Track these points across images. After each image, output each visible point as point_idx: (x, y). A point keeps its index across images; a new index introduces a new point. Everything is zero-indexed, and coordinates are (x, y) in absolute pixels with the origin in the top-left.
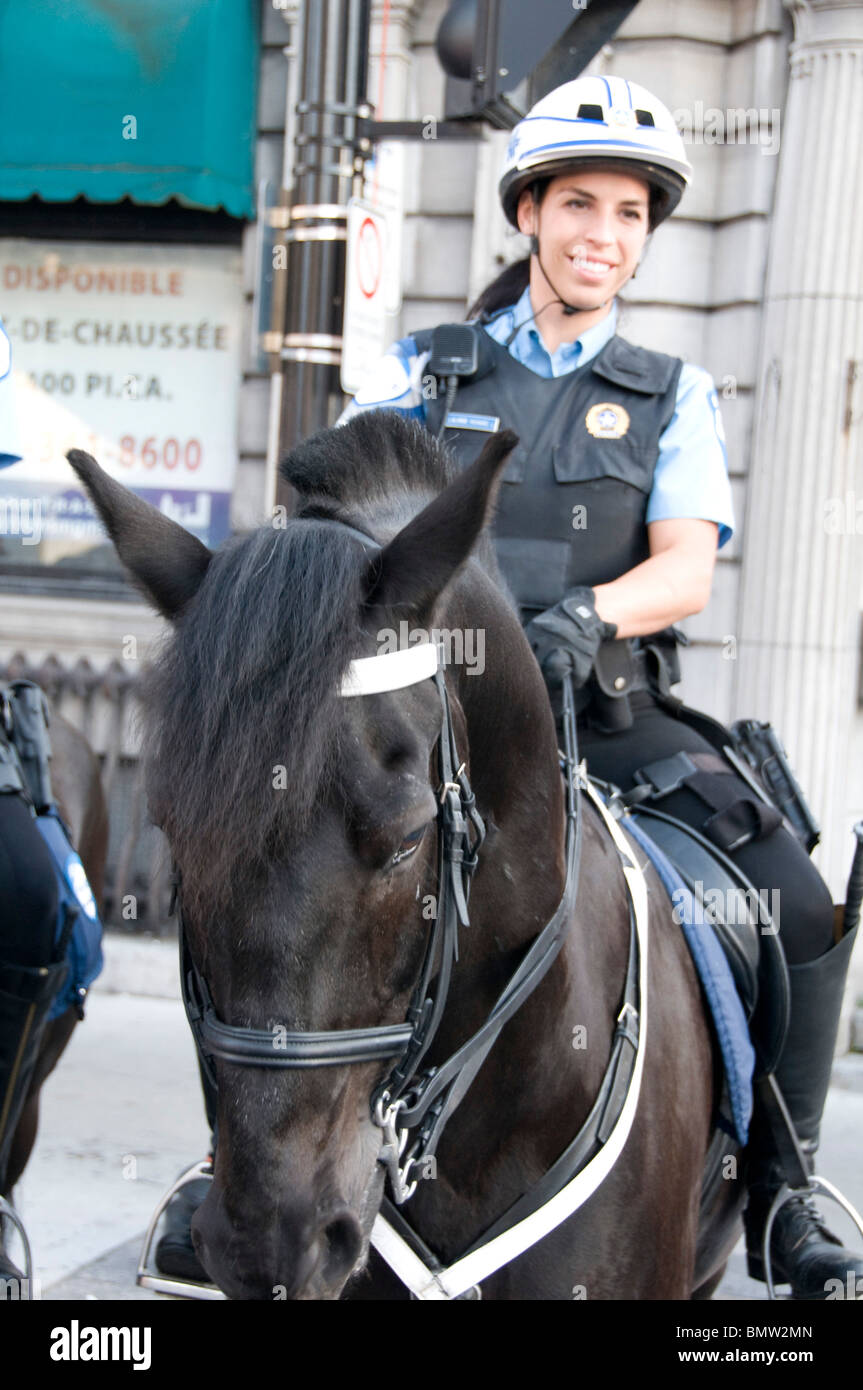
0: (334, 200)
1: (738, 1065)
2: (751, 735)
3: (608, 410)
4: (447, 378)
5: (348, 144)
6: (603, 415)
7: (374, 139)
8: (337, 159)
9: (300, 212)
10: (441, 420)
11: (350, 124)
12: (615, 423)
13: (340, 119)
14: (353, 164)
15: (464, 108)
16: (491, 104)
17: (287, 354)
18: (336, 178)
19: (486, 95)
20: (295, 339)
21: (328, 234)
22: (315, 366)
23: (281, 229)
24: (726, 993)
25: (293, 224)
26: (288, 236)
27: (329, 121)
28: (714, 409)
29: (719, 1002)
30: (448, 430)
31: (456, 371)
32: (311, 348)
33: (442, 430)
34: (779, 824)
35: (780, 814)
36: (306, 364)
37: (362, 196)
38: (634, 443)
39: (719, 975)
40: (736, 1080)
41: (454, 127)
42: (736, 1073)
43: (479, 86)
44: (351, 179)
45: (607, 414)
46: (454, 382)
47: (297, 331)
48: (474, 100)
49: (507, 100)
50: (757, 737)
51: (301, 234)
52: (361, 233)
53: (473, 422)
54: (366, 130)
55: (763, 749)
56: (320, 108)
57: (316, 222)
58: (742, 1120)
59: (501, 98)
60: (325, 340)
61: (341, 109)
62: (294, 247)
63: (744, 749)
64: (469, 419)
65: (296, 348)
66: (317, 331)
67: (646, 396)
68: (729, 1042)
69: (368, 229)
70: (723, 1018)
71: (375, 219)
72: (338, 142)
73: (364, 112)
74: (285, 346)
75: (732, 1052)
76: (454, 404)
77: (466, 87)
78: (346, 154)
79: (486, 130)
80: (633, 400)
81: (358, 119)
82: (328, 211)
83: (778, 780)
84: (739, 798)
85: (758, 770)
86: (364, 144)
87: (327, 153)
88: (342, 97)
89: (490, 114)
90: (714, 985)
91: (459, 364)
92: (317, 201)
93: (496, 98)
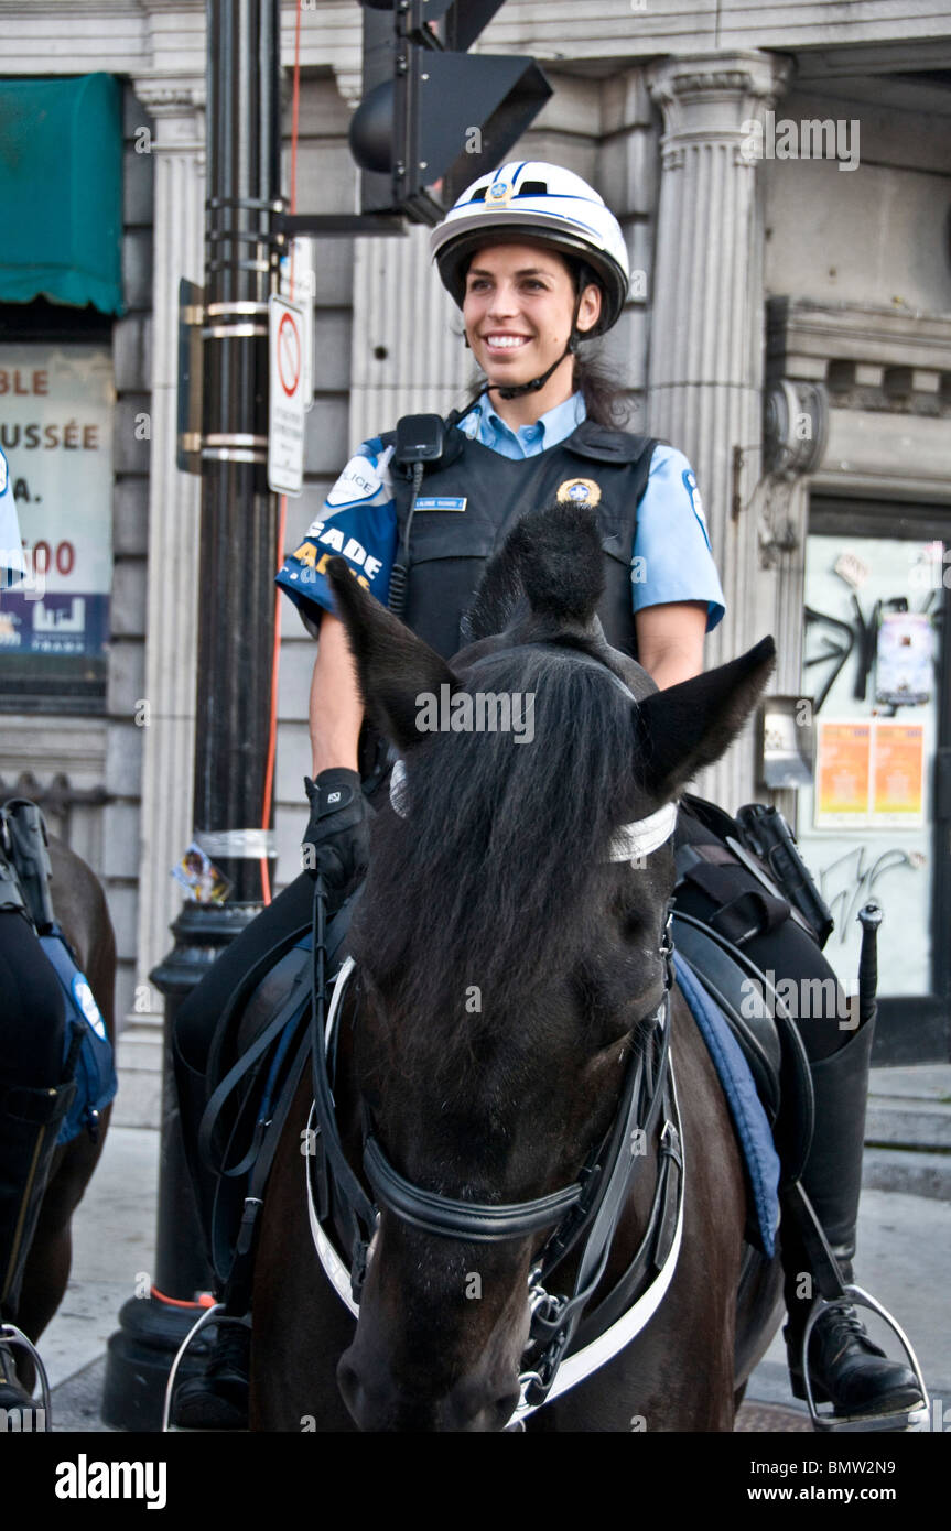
0: (252, 297)
1: (764, 1174)
2: (756, 820)
3: (580, 483)
4: (412, 464)
5: (263, 239)
6: (575, 489)
7: (289, 235)
8: (253, 255)
9: (214, 309)
10: (409, 506)
11: (265, 217)
12: (586, 496)
13: (255, 215)
14: (270, 260)
15: (384, 201)
16: (412, 197)
17: (207, 453)
18: (253, 274)
19: (407, 188)
20: (214, 439)
21: (246, 330)
22: (239, 464)
23: (195, 326)
24: (749, 1099)
25: (210, 321)
26: (205, 333)
27: (243, 215)
28: (690, 489)
29: (742, 1109)
30: (416, 513)
31: (422, 457)
32: (234, 447)
33: (411, 514)
34: (787, 916)
35: (789, 904)
36: (229, 463)
37: (279, 292)
38: (607, 513)
39: (741, 1080)
40: (762, 1190)
41: (373, 221)
42: (761, 1183)
43: (399, 179)
44: (268, 274)
45: (579, 489)
46: (420, 468)
47: (218, 431)
48: (395, 193)
49: (428, 193)
50: (761, 822)
51: (220, 332)
52: (281, 330)
53: (440, 503)
54: (282, 225)
55: (769, 836)
56: (234, 203)
57: (235, 319)
58: (769, 1232)
59: (422, 190)
60: (247, 439)
61: (255, 204)
62: (211, 345)
63: (750, 836)
64: (437, 501)
65: (219, 447)
66: (240, 431)
67: (619, 466)
68: (754, 1151)
69: (287, 325)
70: (746, 1125)
71: (294, 314)
72: (254, 237)
73: (278, 207)
74: (204, 446)
75: (757, 1161)
76: (421, 489)
77: (384, 181)
78: (261, 249)
79: (406, 224)
80: (605, 473)
81: (272, 213)
82: (246, 307)
83: (786, 867)
84: (744, 890)
85: (764, 859)
86: (280, 239)
87: (243, 249)
88: (255, 191)
89: (410, 206)
90: (736, 1091)
91: (423, 450)
92: (234, 298)
93: (417, 191)
